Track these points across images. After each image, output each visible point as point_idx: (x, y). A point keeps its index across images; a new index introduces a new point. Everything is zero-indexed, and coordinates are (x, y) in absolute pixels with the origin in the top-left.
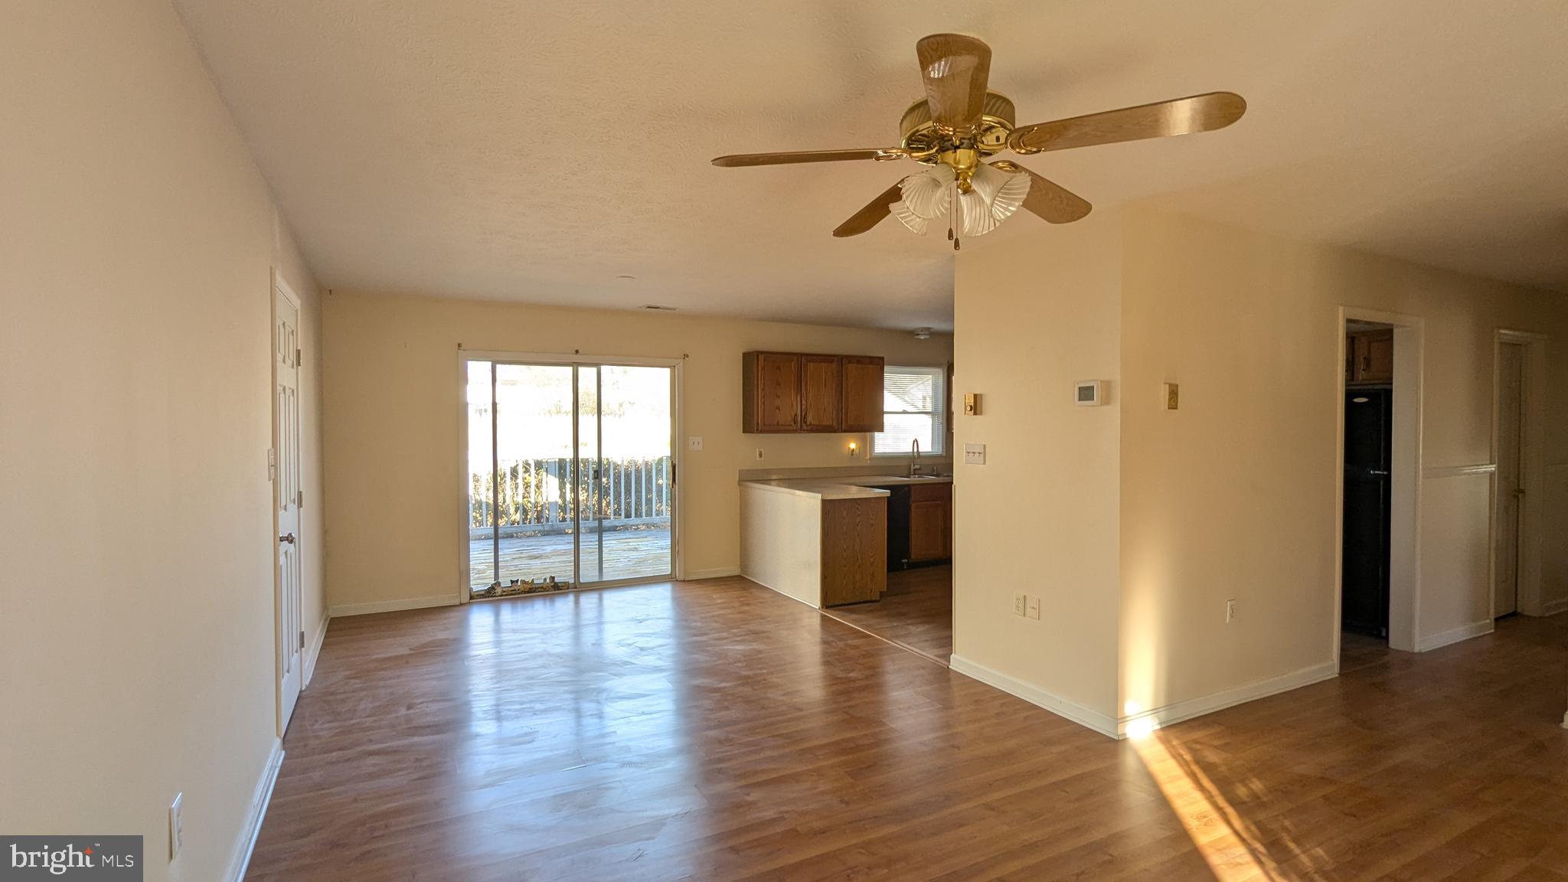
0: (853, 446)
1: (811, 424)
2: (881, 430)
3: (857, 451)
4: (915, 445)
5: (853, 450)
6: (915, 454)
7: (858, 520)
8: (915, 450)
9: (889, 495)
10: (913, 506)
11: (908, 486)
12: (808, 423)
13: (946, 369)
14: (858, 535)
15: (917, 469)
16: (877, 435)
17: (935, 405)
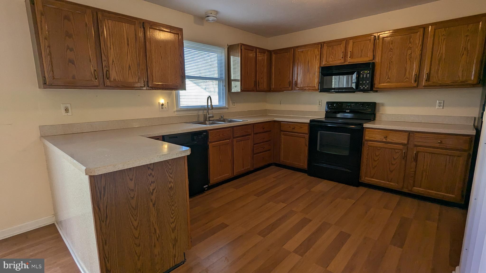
0: (162, 101)
1: (115, 80)
2: (185, 89)
3: (166, 105)
4: (209, 100)
5: (163, 105)
6: (209, 107)
7: (151, 188)
8: (209, 104)
9: (189, 153)
10: (210, 145)
11: (206, 131)
12: (112, 80)
13: (226, 49)
14: (154, 205)
15: (211, 117)
16: (181, 92)
17: (220, 73)
